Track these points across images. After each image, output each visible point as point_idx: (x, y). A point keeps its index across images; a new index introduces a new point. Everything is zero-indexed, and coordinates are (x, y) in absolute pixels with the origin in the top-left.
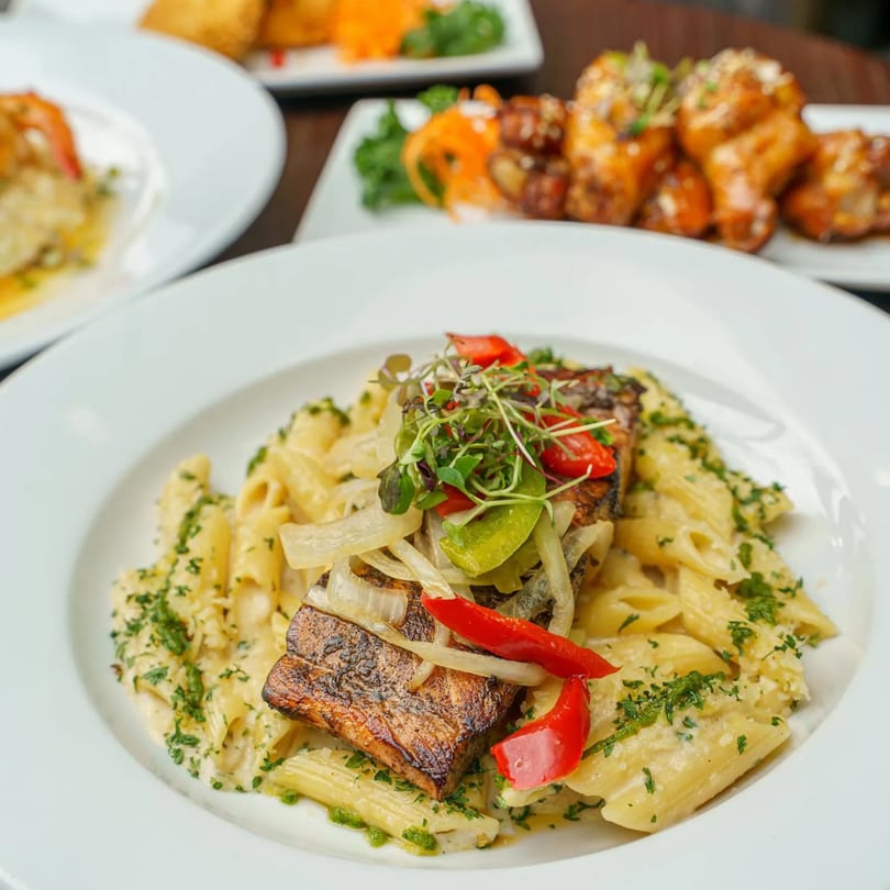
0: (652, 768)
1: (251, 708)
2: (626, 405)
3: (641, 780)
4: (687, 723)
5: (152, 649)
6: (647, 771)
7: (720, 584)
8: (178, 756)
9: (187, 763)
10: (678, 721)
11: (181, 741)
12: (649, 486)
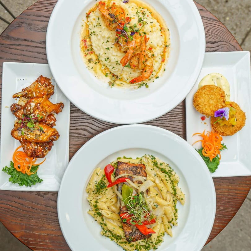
0: (97, 176)
1: (148, 166)
2: (127, 235)
3: (98, 174)
4: (96, 183)
5: (164, 168)
6: (98, 175)
7: (102, 210)
8: (152, 156)
9: (151, 156)
10: (97, 183)
11: (153, 158)
12: (120, 227)
